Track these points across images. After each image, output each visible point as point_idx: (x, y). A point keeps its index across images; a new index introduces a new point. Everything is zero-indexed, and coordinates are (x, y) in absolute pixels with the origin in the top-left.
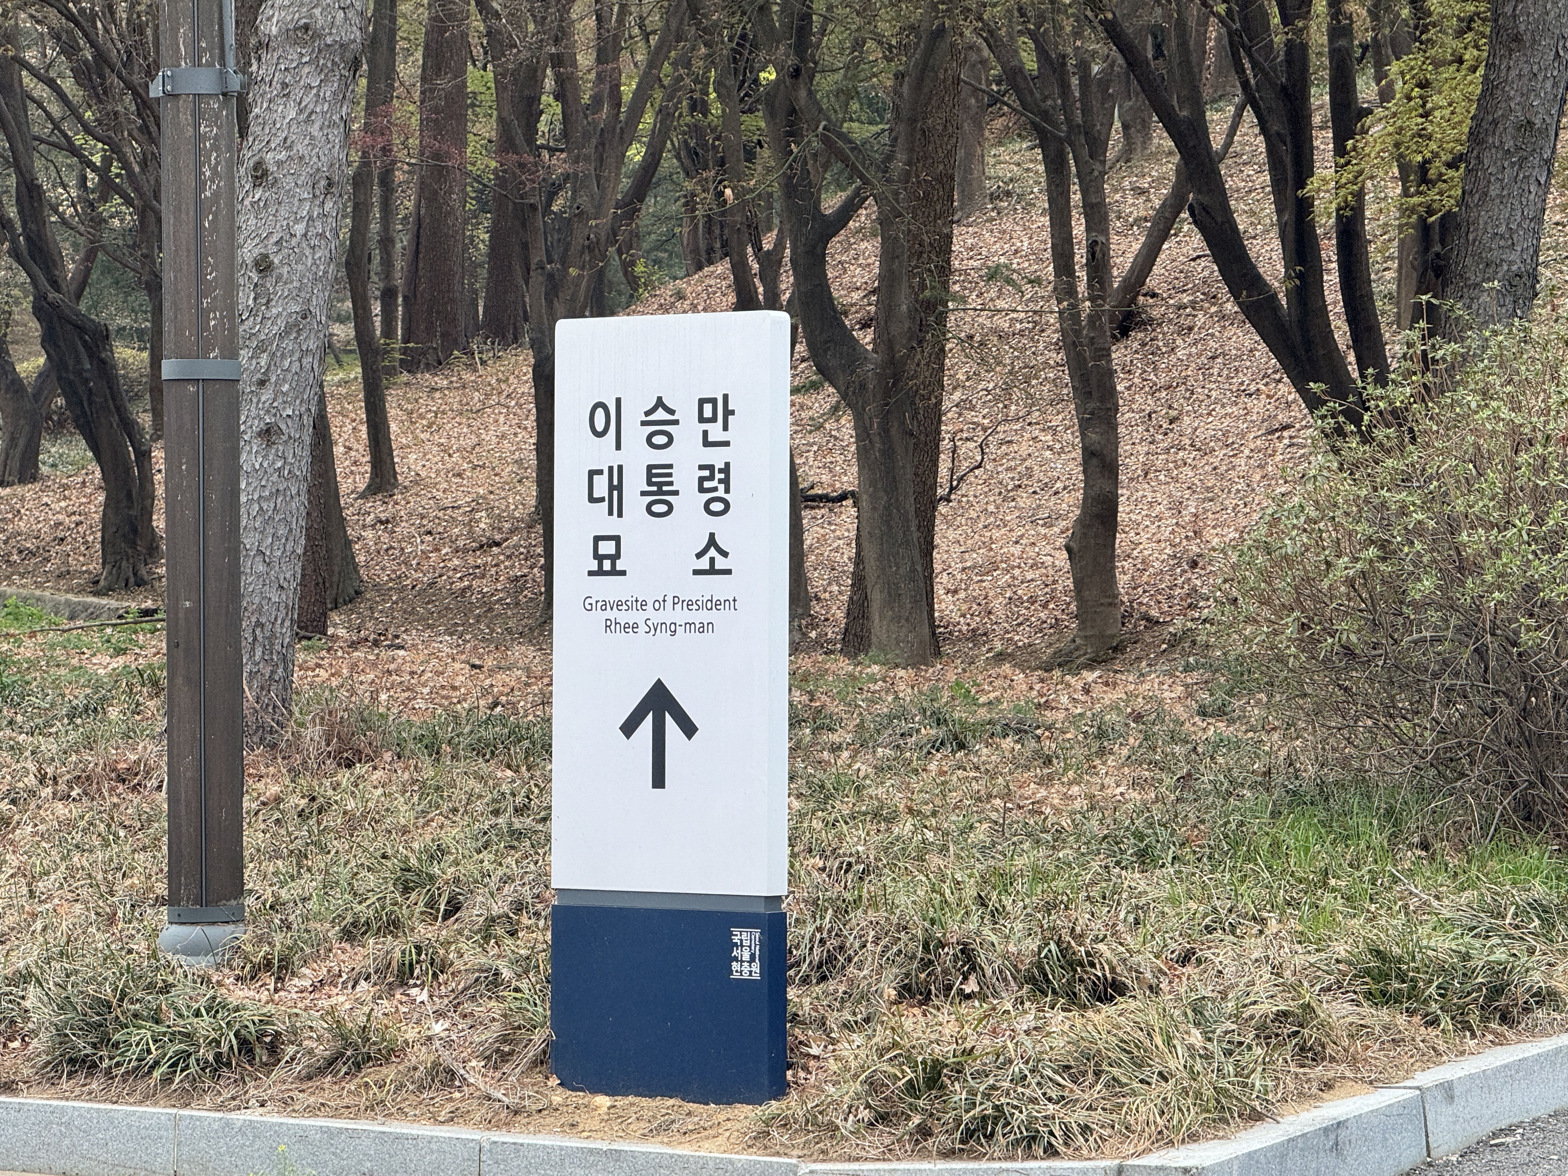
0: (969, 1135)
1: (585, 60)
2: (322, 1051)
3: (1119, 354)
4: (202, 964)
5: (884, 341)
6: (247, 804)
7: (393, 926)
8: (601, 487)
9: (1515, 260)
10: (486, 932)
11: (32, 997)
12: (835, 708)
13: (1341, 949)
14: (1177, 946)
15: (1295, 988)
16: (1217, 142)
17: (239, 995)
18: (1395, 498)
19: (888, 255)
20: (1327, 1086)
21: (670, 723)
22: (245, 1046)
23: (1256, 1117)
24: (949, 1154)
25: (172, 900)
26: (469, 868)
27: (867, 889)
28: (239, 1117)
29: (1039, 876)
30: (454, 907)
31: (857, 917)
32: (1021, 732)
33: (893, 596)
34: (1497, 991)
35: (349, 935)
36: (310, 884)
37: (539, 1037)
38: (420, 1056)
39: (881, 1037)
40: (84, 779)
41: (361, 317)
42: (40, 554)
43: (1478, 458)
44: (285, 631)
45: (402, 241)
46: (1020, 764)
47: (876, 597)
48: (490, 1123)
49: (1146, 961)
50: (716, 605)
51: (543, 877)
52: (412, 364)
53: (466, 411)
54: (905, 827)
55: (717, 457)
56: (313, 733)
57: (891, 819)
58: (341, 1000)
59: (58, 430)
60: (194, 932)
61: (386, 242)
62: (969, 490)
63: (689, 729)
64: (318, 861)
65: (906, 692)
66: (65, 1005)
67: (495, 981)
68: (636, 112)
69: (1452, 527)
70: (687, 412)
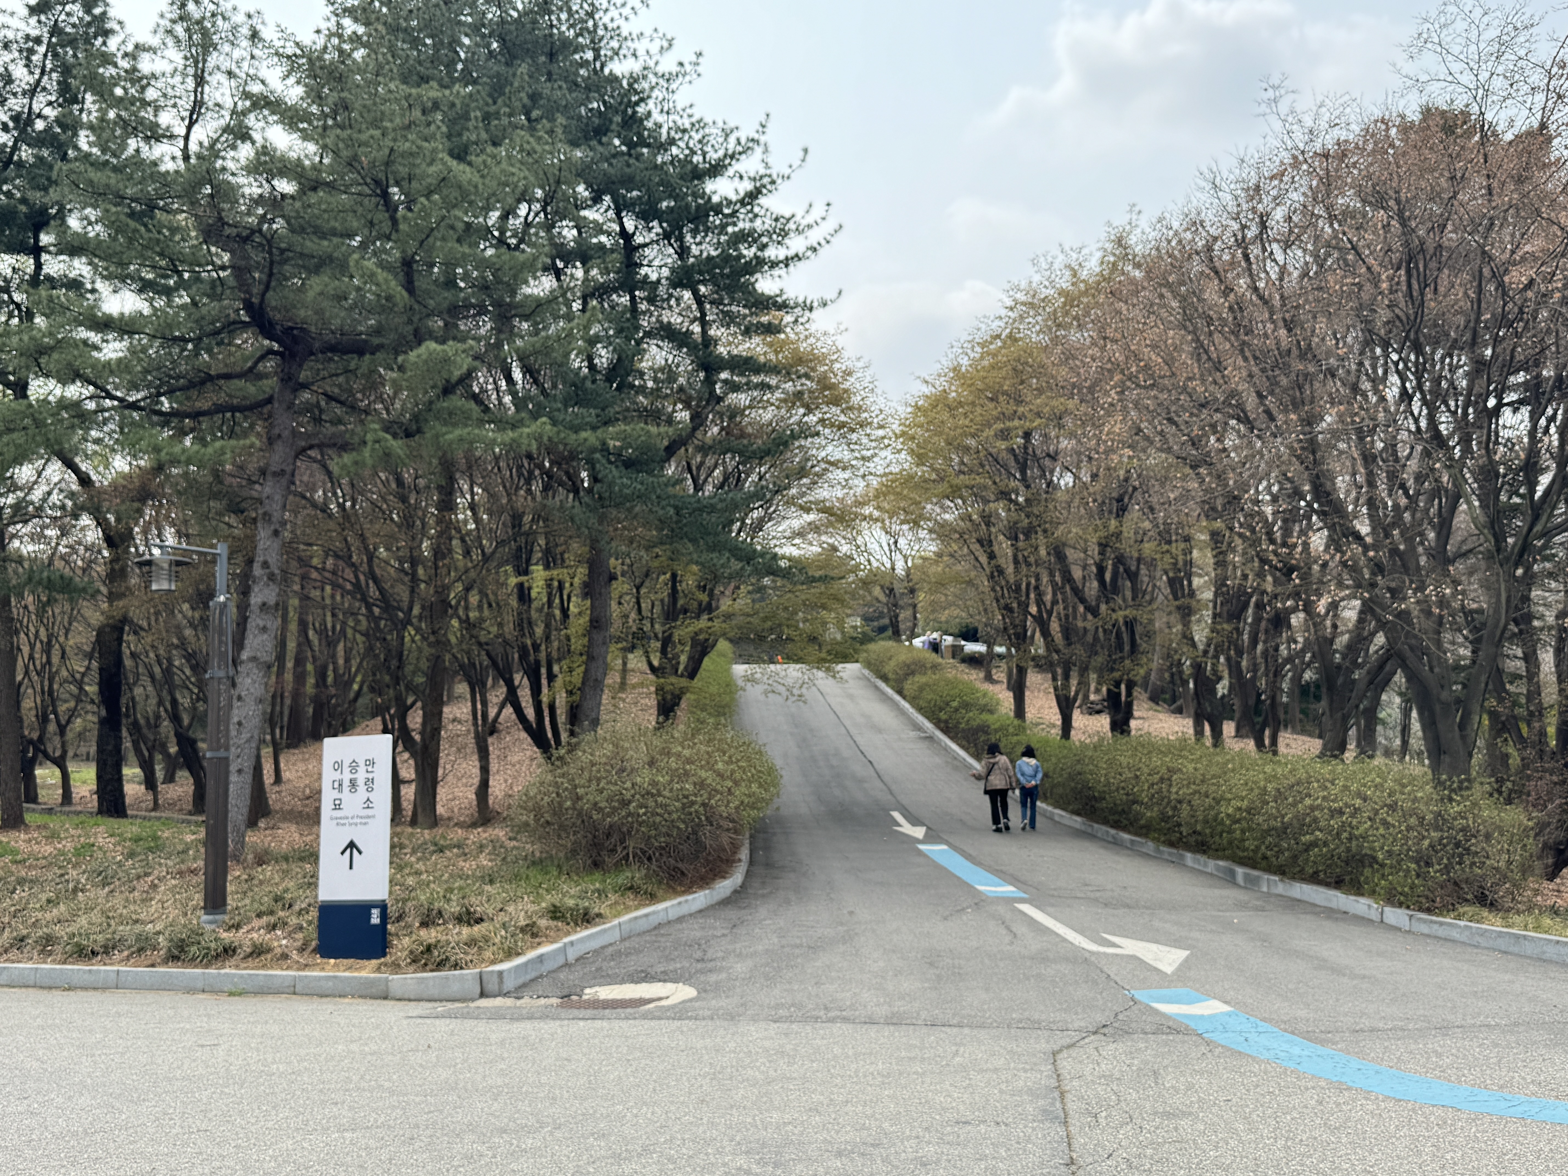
0: (439, 964)
1: (341, 662)
2: (249, 950)
3: (490, 740)
4: (213, 927)
5: (423, 739)
6: (229, 878)
7: (271, 913)
8: (336, 785)
9: (594, 715)
10: (299, 913)
11: (161, 939)
12: (407, 842)
13: (544, 905)
14: (500, 906)
15: (530, 917)
16: (516, 683)
17: (225, 935)
18: (559, 780)
19: (425, 716)
20: (539, 944)
21: (355, 851)
22: (225, 950)
23: (518, 954)
24: (432, 971)
25: (205, 908)
26: (296, 894)
27: (413, 894)
28: (223, 971)
29: (461, 888)
30: (290, 906)
31: (409, 904)
32: (458, 846)
33: (424, 810)
34: (585, 914)
35: (259, 915)
36: (247, 901)
37: (314, 944)
38: (278, 951)
39: (414, 937)
40: (181, 873)
41: (273, 734)
42: (174, 804)
43: (582, 769)
44: (243, 827)
45: (286, 712)
46: (458, 856)
47: (419, 810)
48: (299, 969)
49: (490, 911)
50: (368, 817)
51: (316, 896)
52: (289, 746)
53: (304, 760)
54: (424, 876)
55: (370, 776)
56: (250, 857)
57: (421, 874)
58: (255, 935)
59: (181, 768)
60: (210, 917)
61: (281, 713)
62: (450, 778)
63: (360, 852)
64: (250, 894)
65: (427, 837)
66: (171, 940)
67: (301, 928)
68: (356, 675)
69: (576, 787)
70: (362, 763)
